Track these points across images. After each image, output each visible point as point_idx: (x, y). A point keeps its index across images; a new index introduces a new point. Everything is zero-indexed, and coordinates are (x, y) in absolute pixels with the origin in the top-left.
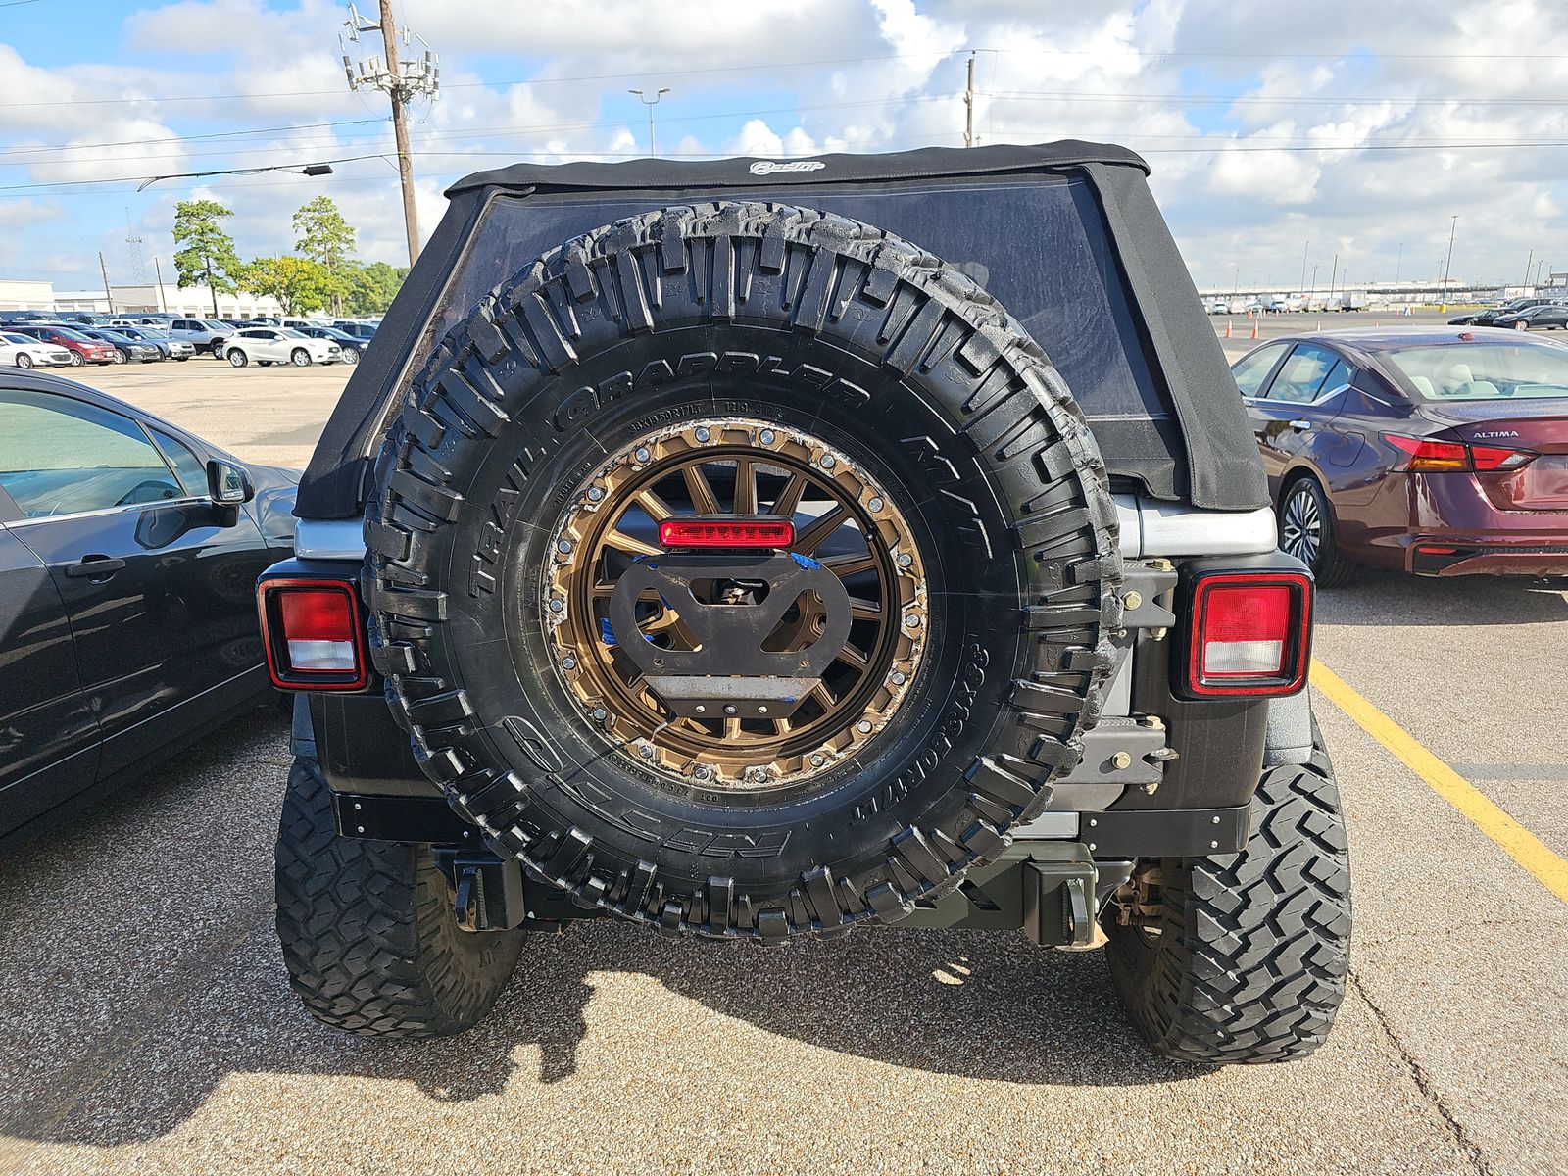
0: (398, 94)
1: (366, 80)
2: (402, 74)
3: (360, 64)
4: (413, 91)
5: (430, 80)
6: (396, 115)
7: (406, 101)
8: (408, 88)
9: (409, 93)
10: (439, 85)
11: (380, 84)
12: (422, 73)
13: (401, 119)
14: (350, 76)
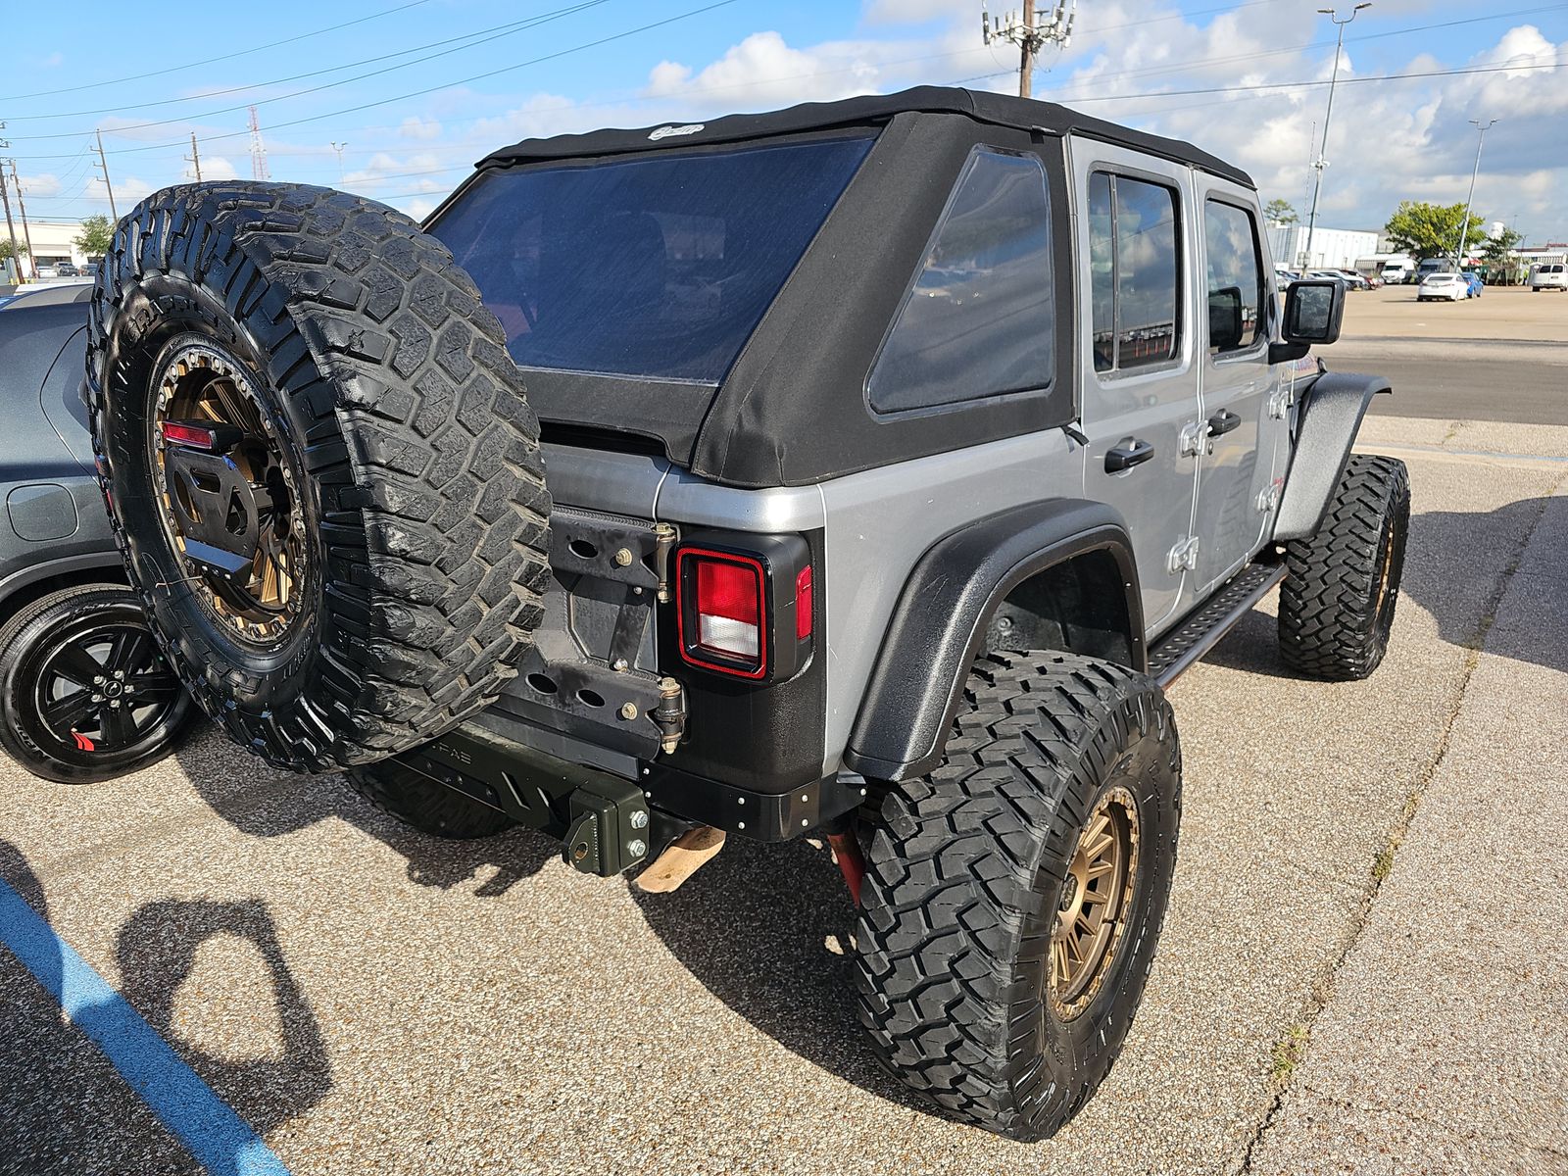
0: (1030, 44)
1: (999, 34)
2: (1036, 24)
3: (997, 19)
4: (1044, 39)
5: (1061, 27)
6: (1023, 66)
7: (1034, 51)
8: (1040, 37)
9: (1040, 42)
10: (1072, 32)
11: (1012, 36)
12: (1054, 20)
13: (1026, 70)
14: (986, 31)
